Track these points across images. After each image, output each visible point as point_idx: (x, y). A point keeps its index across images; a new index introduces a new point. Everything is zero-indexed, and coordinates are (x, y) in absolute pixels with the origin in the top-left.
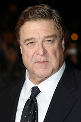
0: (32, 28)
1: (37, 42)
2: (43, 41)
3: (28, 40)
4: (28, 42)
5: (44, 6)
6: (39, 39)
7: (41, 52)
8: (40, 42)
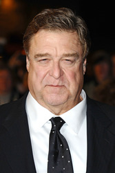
0: (47, 40)
1: (52, 59)
2: (61, 59)
3: (42, 55)
4: (40, 58)
5: (67, 11)
6: (57, 56)
7: (57, 74)
8: (56, 60)
